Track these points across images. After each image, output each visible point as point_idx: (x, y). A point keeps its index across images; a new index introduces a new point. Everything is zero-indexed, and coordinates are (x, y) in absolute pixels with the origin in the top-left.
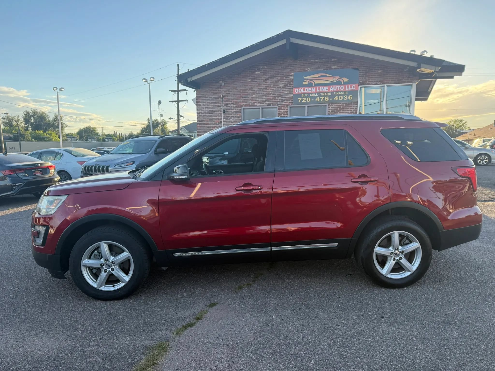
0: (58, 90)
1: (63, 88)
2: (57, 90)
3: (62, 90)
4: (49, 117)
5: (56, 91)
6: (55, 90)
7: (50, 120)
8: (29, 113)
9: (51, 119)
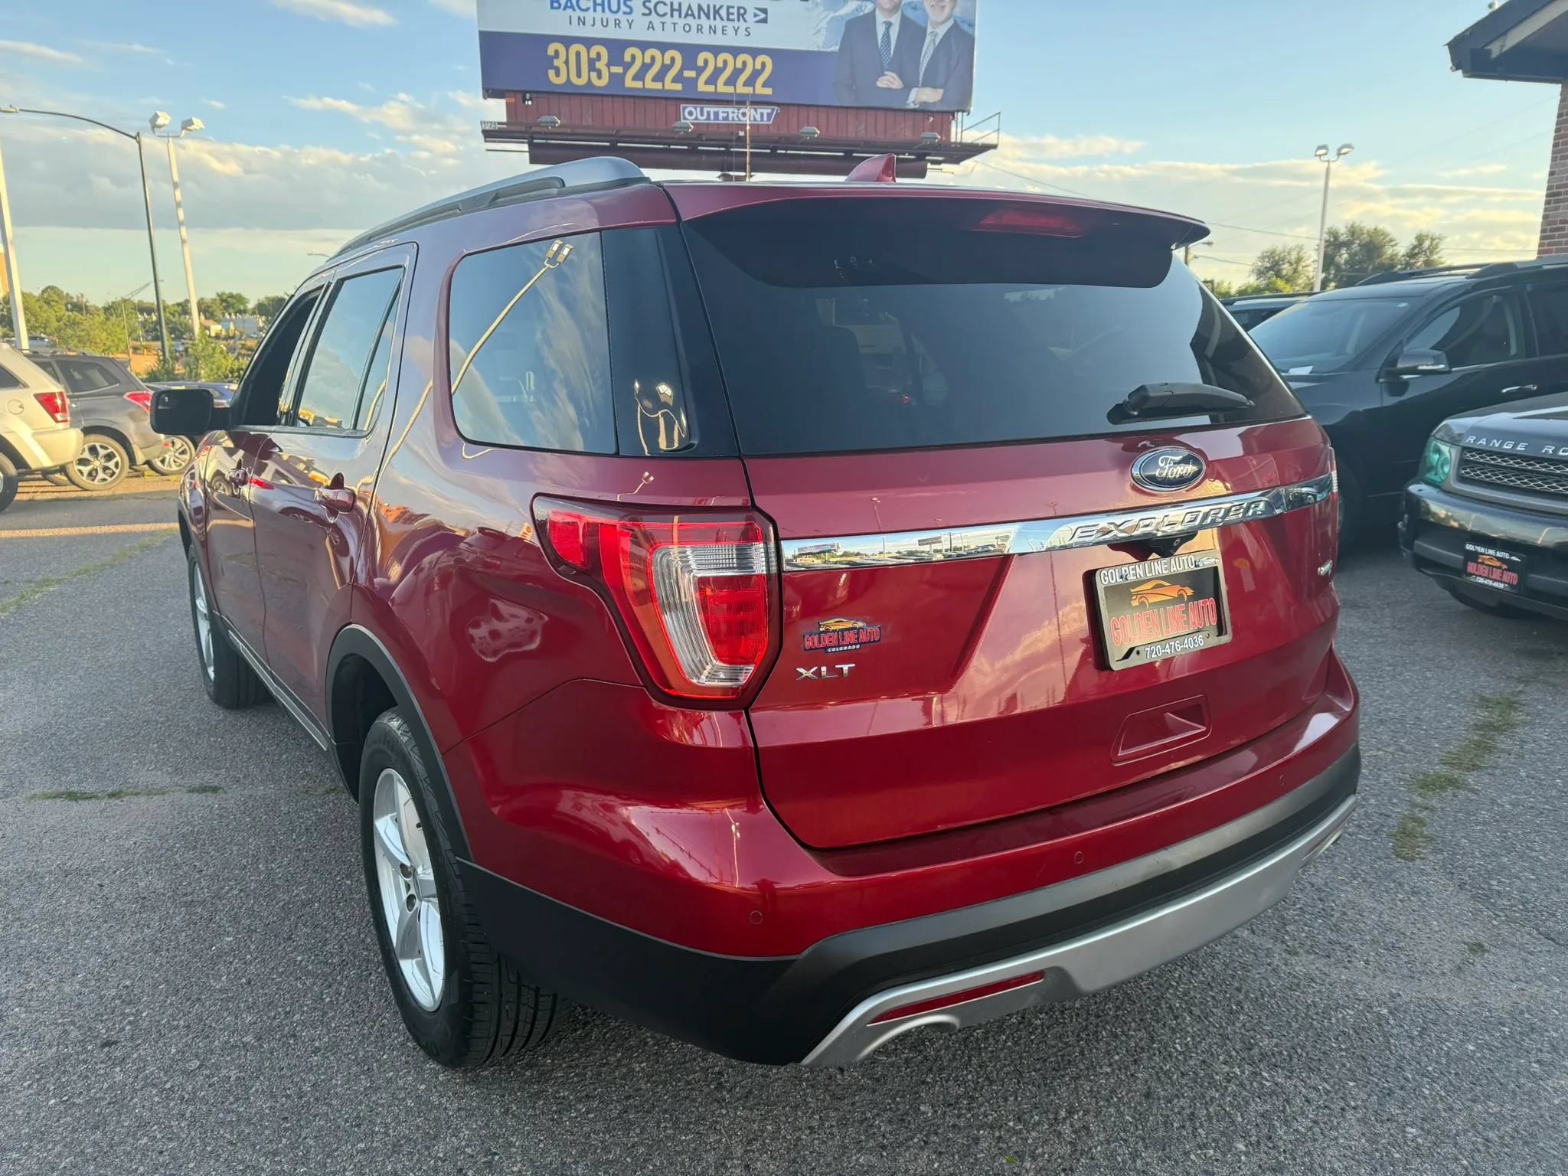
0: (1332, 155)
1: (1349, 146)
2: (1325, 154)
3: (1345, 154)
4: (1396, 245)
5: (1323, 158)
6: (1320, 156)
7: (1396, 255)
8: (1336, 237)
9: (1402, 250)
